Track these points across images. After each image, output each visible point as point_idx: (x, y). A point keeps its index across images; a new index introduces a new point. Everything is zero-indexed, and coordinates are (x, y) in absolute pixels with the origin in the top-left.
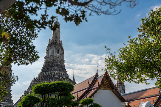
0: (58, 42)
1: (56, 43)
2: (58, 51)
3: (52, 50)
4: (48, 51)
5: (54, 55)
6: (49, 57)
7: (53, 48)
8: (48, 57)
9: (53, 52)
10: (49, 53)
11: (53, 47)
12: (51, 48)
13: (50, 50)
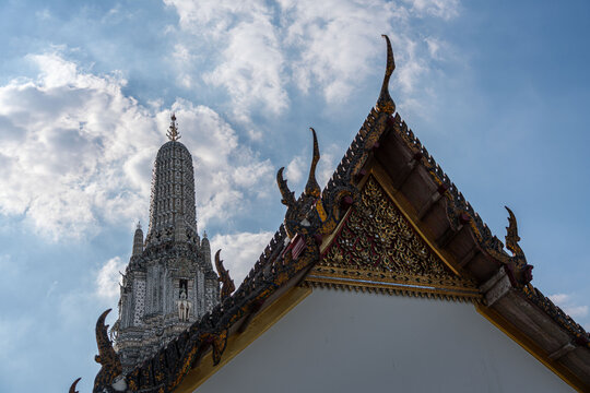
0: (181, 236)
1: (168, 246)
2: (183, 284)
3: (152, 283)
4: (129, 295)
5: (161, 312)
6: (137, 322)
7: (156, 276)
8: (131, 327)
9: (158, 292)
10: (133, 305)
11: (156, 269)
12: (145, 278)
13: (139, 284)
